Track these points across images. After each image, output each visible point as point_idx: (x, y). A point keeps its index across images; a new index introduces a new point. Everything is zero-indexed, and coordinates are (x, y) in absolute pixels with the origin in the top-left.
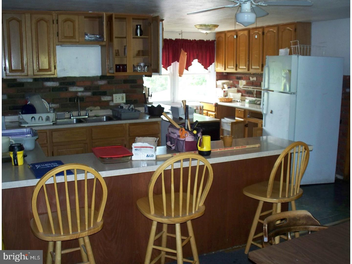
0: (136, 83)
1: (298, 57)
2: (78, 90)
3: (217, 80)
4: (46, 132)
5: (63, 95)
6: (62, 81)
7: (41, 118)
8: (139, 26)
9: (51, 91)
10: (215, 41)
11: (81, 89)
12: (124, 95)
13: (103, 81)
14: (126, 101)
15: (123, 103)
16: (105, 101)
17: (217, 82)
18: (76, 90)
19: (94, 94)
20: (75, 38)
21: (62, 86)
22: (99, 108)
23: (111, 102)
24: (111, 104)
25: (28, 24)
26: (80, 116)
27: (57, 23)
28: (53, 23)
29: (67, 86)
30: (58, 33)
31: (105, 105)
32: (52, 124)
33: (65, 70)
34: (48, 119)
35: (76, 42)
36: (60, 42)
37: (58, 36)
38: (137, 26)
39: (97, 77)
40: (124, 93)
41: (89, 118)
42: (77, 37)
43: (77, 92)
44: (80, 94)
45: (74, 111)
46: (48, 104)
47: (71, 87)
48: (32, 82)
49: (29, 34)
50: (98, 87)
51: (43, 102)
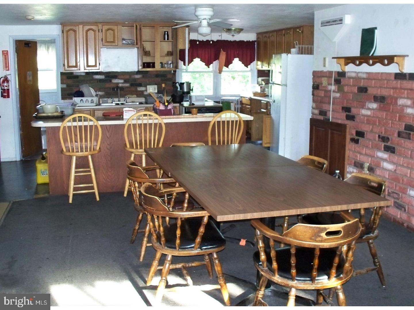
0: (166, 77)
1: (287, 55)
2: (119, 82)
3: (258, 77)
4: (90, 111)
5: (108, 85)
6: (107, 75)
7: (87, 101)
8: (166, 33)
9: (99, 81)
10: (255, 41)
11: (122, 81)
12: (156, 86)
13: (139, 75)
14: (158, 91)
15: (155, 93)
16: (140, 91)
17: (258, 79)
18: (118, 82)
19: (132, 85)
20: (115, 43)
21: (106, 79)
22: (135, 96)
23: (145, 92)
24: (145, 93)
25: (81, 33)
26: (120, 101)
27: (102, 32)
28: (99, 31)
29: (111, 79)
30: (102, 39)
31: (140, 94)
32: (95, 105)
33: (109, 67)
34: (92, 102)
35: (116, 45)
36: (104, 45)
37: (102, 41)
38: (165, 32)
39: (134, 72)
40: (156, 84)
41: (126, 103)
42: (116, 41)
43: (118, 83)
44: (120, 85)
45: (115, 98)
46: (95, 92)
47: (114, 80)
48: (84, 75)
49: (81, 40)
50: (135, 80)
51: (90, 89)
